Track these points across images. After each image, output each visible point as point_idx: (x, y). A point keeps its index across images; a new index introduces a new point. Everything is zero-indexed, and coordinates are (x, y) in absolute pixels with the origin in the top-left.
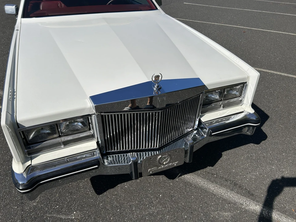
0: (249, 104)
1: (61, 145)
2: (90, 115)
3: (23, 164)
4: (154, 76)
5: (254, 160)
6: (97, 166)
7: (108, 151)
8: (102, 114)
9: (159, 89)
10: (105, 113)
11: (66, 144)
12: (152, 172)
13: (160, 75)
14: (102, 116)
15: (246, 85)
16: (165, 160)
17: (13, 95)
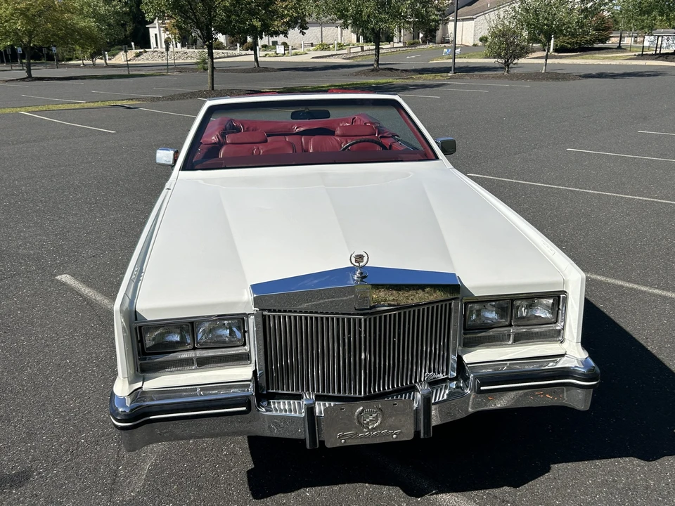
0: (575, 341)
1: (193, 364)
2: (247, 315)
3: (131, 383)
4: (353, 255)
5: (617, 489)
6: (245, 408)
7: (270, 391)
8: (265, 313)
9: (363, 277)
10: (269, 311)
11: (203, 363)
12: (345, 442)
13: (365, 255)
14: (264, 316)
15: (565, 299)
16: (371, 418)
17: (139, 276)
